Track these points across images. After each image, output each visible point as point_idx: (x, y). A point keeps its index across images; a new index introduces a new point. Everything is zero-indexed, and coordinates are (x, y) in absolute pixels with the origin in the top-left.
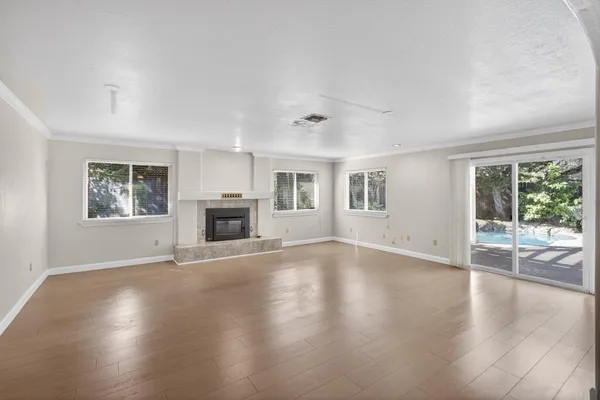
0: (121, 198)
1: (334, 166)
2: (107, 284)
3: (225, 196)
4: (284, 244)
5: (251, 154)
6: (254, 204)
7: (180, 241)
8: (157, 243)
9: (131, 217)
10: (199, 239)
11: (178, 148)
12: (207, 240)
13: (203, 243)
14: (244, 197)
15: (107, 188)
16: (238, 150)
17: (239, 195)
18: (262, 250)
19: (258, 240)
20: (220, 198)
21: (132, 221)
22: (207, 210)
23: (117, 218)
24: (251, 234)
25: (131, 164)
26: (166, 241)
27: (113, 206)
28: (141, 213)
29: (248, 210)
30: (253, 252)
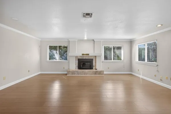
0: (56, 55)
1: (131, 42)
2: (52, 78)
3: (83, 54)
4: (105, 73)
5: (93, 40)
6: (95, 57)
7: (70, 68)
8: (64, 68)
9: (58, 60)
10: (76, 68)
11: (69, 40)
12: (78, 69)
13: (77, 70)
14: (90, 55)
15: (53, 52)
16: (86, 38)
17: (88, 54)
18: (96, 74)
19: (96, 70)
20: (81, 55)
21: (58, 61)
22: (78, 59)
23: (55, 60)
24: (94, 68)
25: (58, 45)
26: (66, 68)
27: (54, 57)
28: (61, 59)
29: (92, 59)
30: (92, 74)
